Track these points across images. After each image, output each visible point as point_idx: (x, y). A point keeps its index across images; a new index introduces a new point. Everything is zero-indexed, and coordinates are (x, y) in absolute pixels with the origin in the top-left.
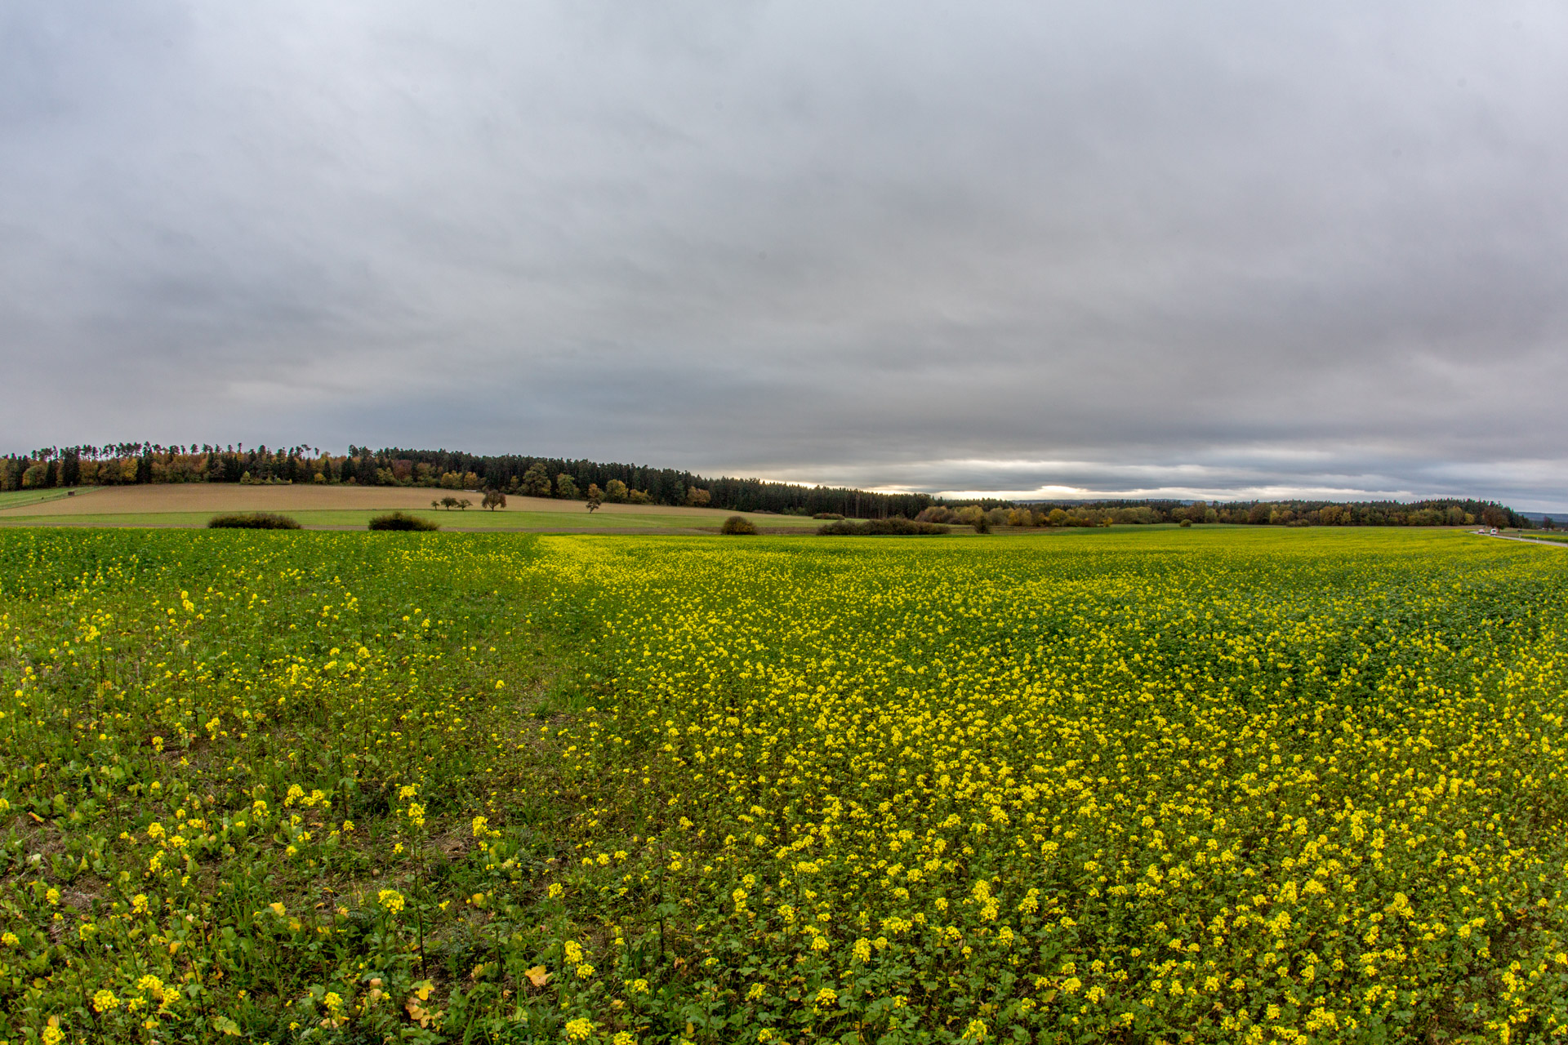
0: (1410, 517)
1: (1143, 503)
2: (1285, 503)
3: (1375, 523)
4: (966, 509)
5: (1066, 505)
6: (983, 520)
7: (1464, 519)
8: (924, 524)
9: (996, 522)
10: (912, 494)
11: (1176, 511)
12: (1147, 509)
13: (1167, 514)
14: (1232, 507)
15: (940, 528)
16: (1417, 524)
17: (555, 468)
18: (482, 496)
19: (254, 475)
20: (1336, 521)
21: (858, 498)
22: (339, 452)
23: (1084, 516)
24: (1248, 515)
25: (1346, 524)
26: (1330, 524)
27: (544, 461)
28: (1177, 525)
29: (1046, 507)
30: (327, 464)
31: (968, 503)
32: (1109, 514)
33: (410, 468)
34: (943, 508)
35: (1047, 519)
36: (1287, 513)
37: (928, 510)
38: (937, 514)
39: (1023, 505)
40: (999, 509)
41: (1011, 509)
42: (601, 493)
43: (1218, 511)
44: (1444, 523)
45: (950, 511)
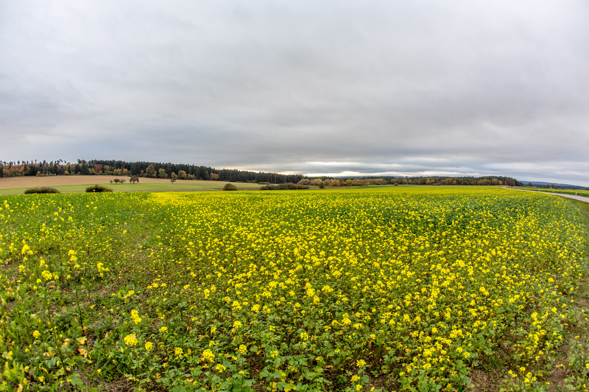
0: (478, 182)
1: (380, 177)
2: (432, 177)
3: (465, 184)
4: (316, 180)
5: (352, 178)
6: (322, 184)
7: (498, 183)
8: (300, 185)
9: (327, 184)
10: (296, 175)
11: (392, 180)
12: (382, 180)
13: (389, 181)
14: (413, 179)
15: (306, 187)
16: (481, 185)
17: (158, 166)
18: (130, 178)
19: (41, 172)
20: (451, 184)
21: (275, 176)
22: (74, 162)
23: (359, 182)
24: (419, 181)
25: (454, 184)
26: (449, 184)
27: (153, 164)
28: (393, 185)
29: (345, 179)
30: (69, 167)
31: (316, 178)
32: (368, 181)
33: (101, 167)
34: (307, 180)
35: (346, 183)
36: (433, 181)
37: (301, 181)
38: (305, 182)
39: (337, 178)
40: (328, 180)
41: (332, 180)
42: (176, 176)
43: (408, 180)
44: (491, 184)
45: (310, 181)
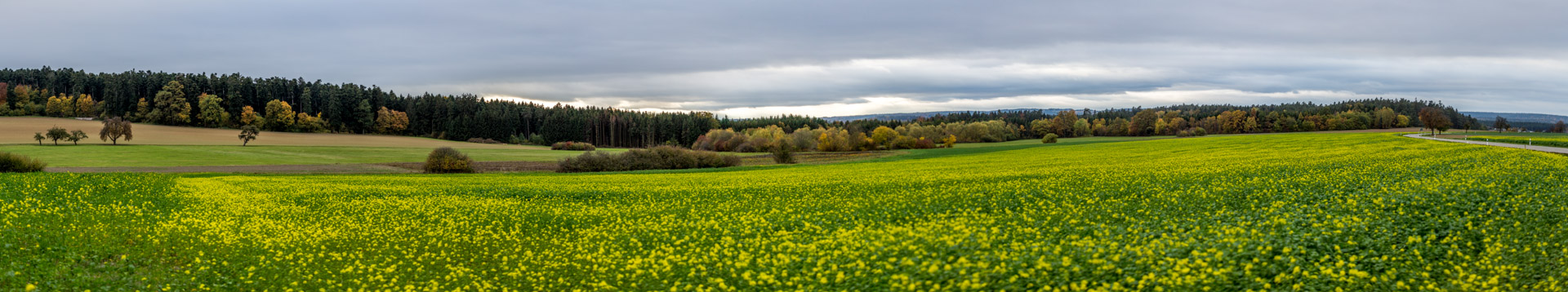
0: (1329, 121)
1: (994, 116)
2: (1174, 108)
3: (1286, 128)
4: (761, 131)
5: (894, 122)
6: (784, 145)
7: (1396, 121)
8: (705, 153)
9: (803, 147)
10: (687, 112)
11: (1037, 124)
12: (1000, 123)
13: (1026, 128)
14: (1108, 115)
15: (726, 158)
16: (1339, 128)
17: (196, 86)
18: (100, 125)
20: (1240, 129)
21: (613, 120)
23: (918, 135)
24: (1129, 125)
25: (1251, 131)
26: (1231, 131)
27: (180, 77)
28: (1040, 141)
29: (868, 125)
31: (763, 123)
32: (951, 130)
34: (730, 130)
35: (870, 140)
36: (1176, 121)
37: (709, 134)
38: (722, 139)
39: (838, 124)
40: (806, 129)
41: (821, 129)
42: (259, 118)
43: (1090, 121)
44: (1373, 126)
45: (740, 135)
